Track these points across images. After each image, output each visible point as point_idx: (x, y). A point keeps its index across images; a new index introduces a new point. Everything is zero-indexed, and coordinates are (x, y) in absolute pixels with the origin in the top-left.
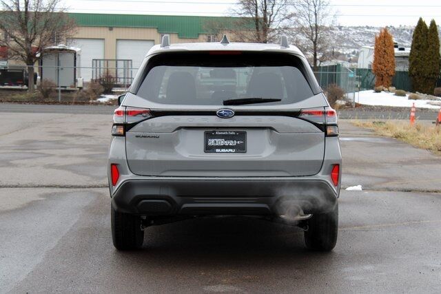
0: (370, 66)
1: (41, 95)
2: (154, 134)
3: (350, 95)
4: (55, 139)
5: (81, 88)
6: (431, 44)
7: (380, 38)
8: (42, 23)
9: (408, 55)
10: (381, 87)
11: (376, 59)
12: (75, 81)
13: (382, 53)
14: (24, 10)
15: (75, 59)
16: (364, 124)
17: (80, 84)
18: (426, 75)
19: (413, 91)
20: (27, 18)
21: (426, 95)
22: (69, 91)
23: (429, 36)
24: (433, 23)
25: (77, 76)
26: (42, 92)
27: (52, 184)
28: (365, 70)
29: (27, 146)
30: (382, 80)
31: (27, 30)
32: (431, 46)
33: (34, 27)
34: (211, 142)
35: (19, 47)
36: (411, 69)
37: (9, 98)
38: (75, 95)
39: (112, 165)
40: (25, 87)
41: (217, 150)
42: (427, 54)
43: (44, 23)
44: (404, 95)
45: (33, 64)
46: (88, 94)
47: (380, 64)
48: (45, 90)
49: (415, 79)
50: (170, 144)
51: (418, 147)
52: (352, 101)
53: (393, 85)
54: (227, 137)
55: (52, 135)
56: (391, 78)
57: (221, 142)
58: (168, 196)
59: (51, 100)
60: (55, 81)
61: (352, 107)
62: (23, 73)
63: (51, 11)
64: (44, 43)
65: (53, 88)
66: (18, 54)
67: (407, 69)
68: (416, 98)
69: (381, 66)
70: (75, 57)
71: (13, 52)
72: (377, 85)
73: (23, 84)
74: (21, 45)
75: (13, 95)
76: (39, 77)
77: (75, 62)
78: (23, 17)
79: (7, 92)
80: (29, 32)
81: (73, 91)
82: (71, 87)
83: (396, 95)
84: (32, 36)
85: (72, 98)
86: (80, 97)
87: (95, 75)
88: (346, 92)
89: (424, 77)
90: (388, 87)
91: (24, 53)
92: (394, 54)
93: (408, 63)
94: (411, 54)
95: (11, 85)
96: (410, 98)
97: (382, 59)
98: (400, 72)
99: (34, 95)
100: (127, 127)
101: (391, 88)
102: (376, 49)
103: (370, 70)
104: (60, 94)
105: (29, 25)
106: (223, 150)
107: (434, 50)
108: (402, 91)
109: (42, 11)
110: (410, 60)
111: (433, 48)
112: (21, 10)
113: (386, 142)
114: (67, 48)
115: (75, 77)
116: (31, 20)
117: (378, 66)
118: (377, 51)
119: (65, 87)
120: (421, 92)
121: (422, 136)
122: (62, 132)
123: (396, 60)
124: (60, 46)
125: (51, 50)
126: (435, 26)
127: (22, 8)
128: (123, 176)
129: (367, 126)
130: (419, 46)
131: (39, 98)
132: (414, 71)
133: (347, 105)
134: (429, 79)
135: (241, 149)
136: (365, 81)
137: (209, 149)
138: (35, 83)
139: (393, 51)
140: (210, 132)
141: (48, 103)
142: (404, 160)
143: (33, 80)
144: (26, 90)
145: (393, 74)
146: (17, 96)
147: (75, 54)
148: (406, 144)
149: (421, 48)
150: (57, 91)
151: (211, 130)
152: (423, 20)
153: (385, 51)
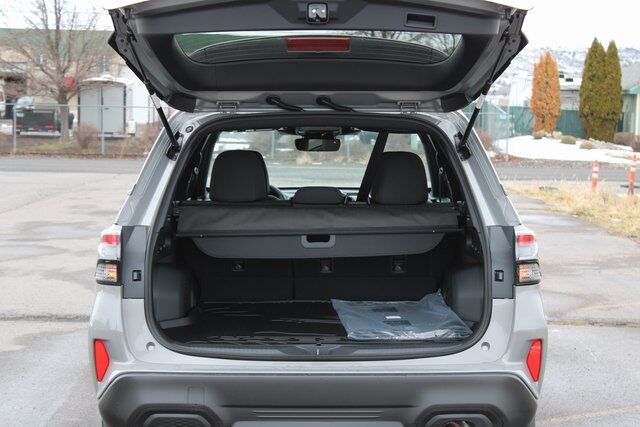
0: (526, 103)
1: (78, 145)
3: (501, 144)
4: (77, 219)
5: (133, 135)
6: (609, 73)
7: (540, 65)
8: (78, 46)
9: (579, 88)
10: (542, 132)
11: (534, 94)
12: (125, 124)
13: (543, 85)
14: (55, 28)
15: (125, 95)
16: (527, 191)
17: (131, 129)
18: (602, 115)
19: (585, 136)
20: (58, 40)
21: (603, 142)
22: (116, 139)
23: (607, 63)
24: (612, 46)
25: (127, 118)
26: (79, 140)
27: (46, 311)
28: (519, 108)
29: (30, 233)
30: (543, 122)
31: (57, 55)
32: (609, 76)
33: (69, 51)
35: (48, 79)
36: (582, 107)
37: (34, 149)
38: (123, 145)
39: (95, 340)
40: (57, 133)
42: (605, 87)
43: (82, 46)
44: (574, 143)
45: (66, 102)
46: (143, 143)
47: (541, 100)
48: (83, 139)
49: (588, 121)
51: (615, 234)
52: (504, 152)
53: (558, 129)
55: (74, 213)
56: (556, 119)
58: (204, 407)
59: (91, 151)
60: (96, 126)
61: (504, 161)
62: (53, 115)
63: (91, 29)
64: (81, 74)
65: (94, 136)
66: (47, 89)
67: (576, 107)
68: (590, 147)
69: (542, 103)
70: (125, 92)
71: (39, 86)
72: (537, 128)
73: (54, 130)
74: (51, 76)
75: (39, 144)
76: (75, 120)
77: (125, 99)
78: (53, 37)
79: (31, 141)
80: (62, 59)
81: (121, 139)
82: (120, 133)
83: (562, 142)
84: (66, 64)
85: (119, 149)
86: (132, 148)
87: (151, 117)
88: (496, 139)
89: (600, 118)
90: (551, 131)
91: (54, 87)
92: (559, 87)
93: (578, 99)
94: (582, 86)
95: (37, 131)
96: (582, 147)
97: (544, 94)
98: (567, 111)
99: (68, 144)
101: (555, 133)
102: (534, 80)
103: (525, 109)
104: (103, 143)
105: (61, 48)
107: (613, 82)
108: (571, 137)
109: (79, 29)
110: (581, 95)
111: (613, 78)
112: (50, 27)
113: (565, 223)
114: (114, 79)
115: (125, 120)
116: (64, 41)
117: (538, 103)
118: (537, 83)
119: (111, 133)
120: (596, 138)
121: (613, 211)
122: (91, 207)
123: (563, 95)
124: (104, 77)
125: (92, 83)
126: (616, 49)
127: (52, 26)
128: (116, 363)
129: (532, 194)
130: (594, 76)
131: (74, 148)
132: (586, 110)
133: (498, 157)
134: (606, 120)
136: (520, 123)
138: (70, 128)
139: (558, 82)
141: (88, 156)
142: (600, 260)
143: (67, 124)
144: (59, 137)
145: (557, 114)
146: (46, 146)
147: (125, 87)
148: (596, 226)
149: (595, 79)
150: (100, 139)
152: (599, 41)
153: (547, 83)
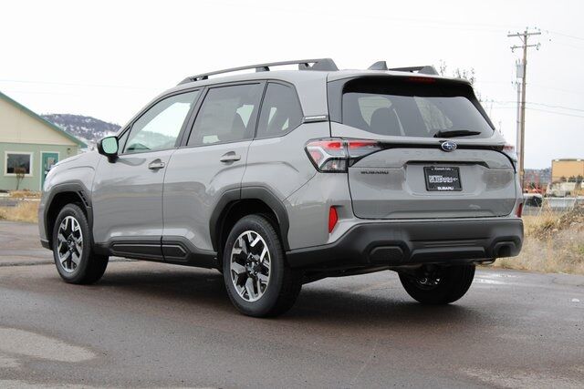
2: (384, 170)
34: (432, 179)
39: (331, 207)
41: (439, 188)
50: (397, 181)
54: (444, 174)
57: (440, 179)
100: (349, 162)
106: (444, 188)
135: (458, 186)
137: (431, 187)
140: (429, 167)
151: (429, 166)
